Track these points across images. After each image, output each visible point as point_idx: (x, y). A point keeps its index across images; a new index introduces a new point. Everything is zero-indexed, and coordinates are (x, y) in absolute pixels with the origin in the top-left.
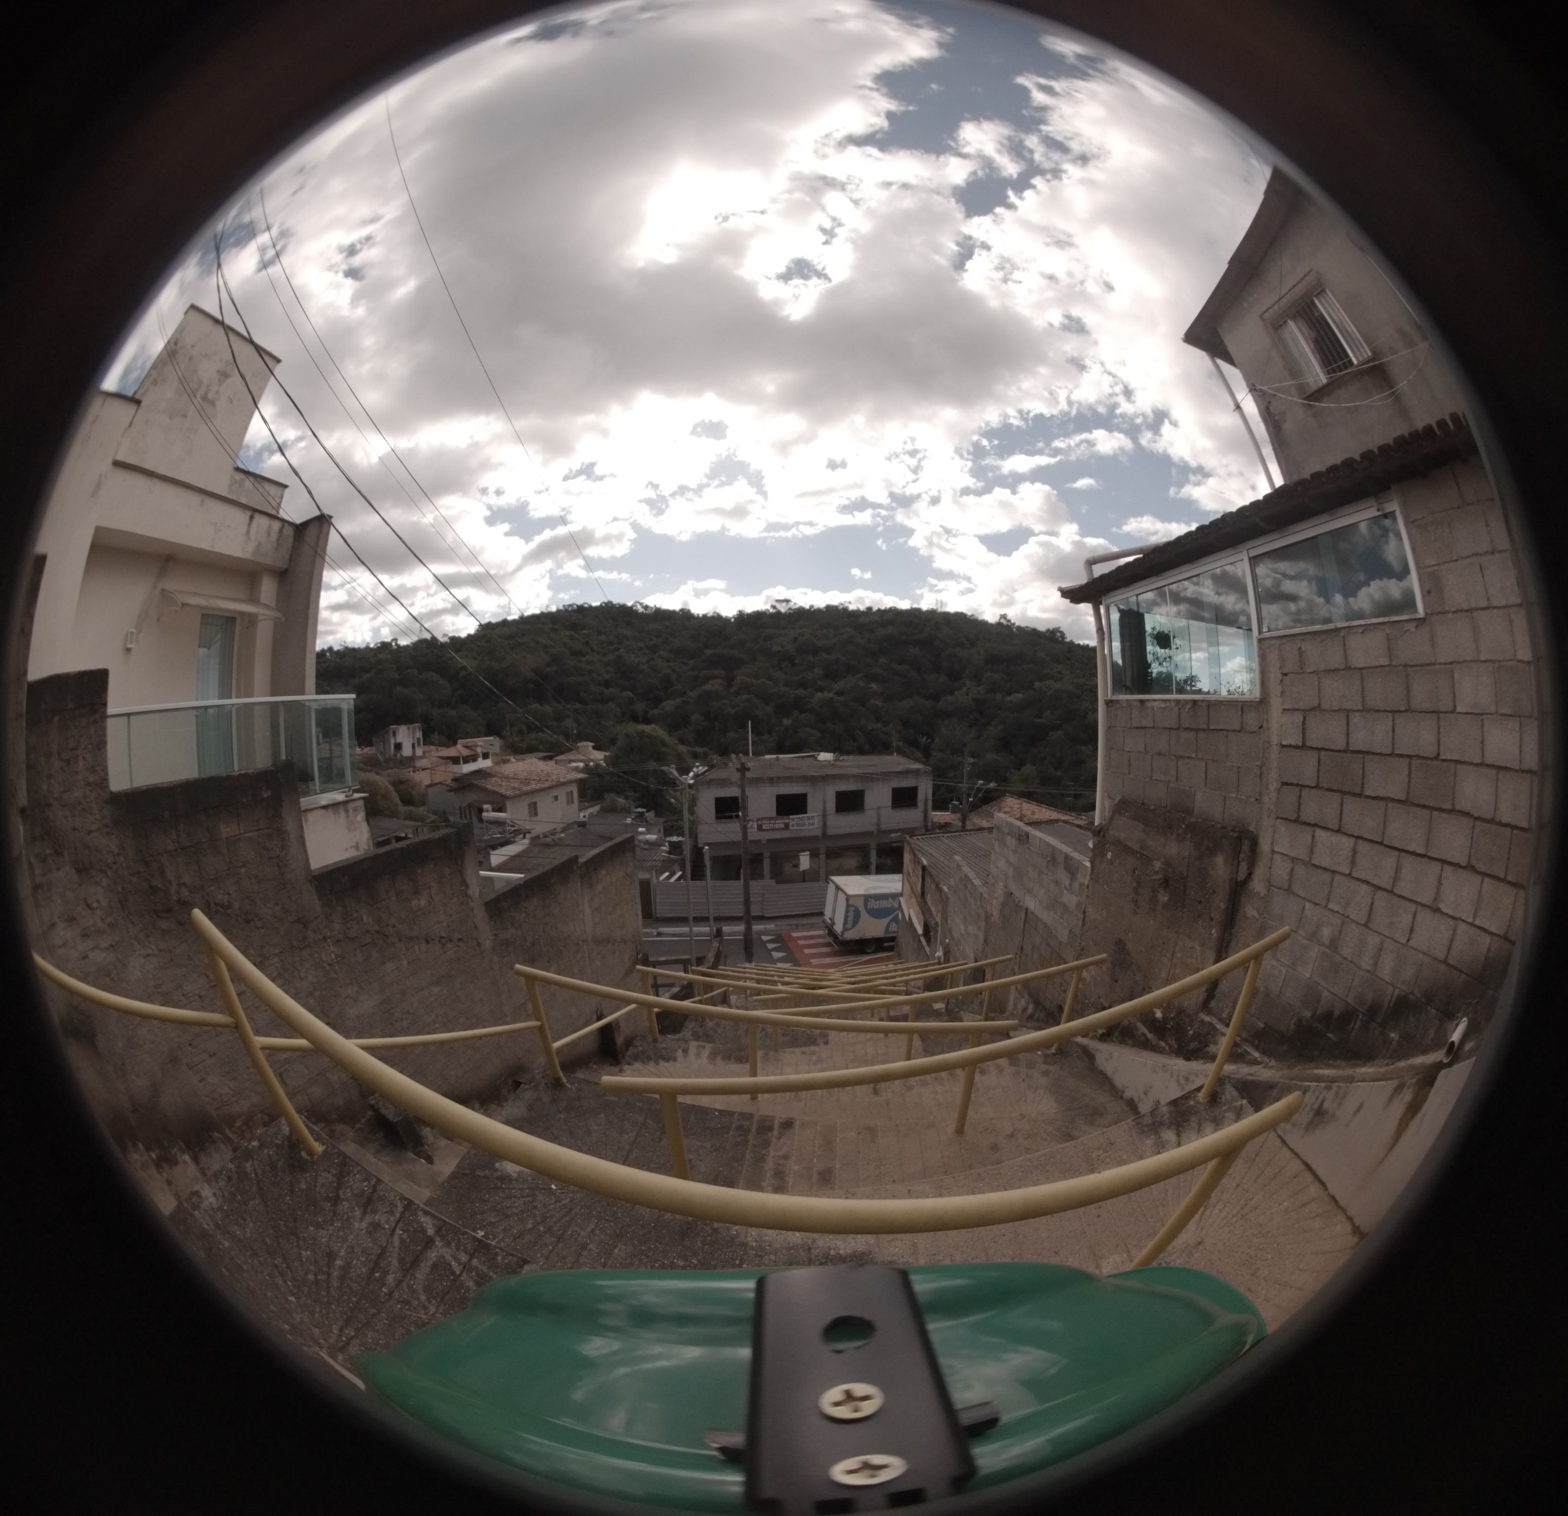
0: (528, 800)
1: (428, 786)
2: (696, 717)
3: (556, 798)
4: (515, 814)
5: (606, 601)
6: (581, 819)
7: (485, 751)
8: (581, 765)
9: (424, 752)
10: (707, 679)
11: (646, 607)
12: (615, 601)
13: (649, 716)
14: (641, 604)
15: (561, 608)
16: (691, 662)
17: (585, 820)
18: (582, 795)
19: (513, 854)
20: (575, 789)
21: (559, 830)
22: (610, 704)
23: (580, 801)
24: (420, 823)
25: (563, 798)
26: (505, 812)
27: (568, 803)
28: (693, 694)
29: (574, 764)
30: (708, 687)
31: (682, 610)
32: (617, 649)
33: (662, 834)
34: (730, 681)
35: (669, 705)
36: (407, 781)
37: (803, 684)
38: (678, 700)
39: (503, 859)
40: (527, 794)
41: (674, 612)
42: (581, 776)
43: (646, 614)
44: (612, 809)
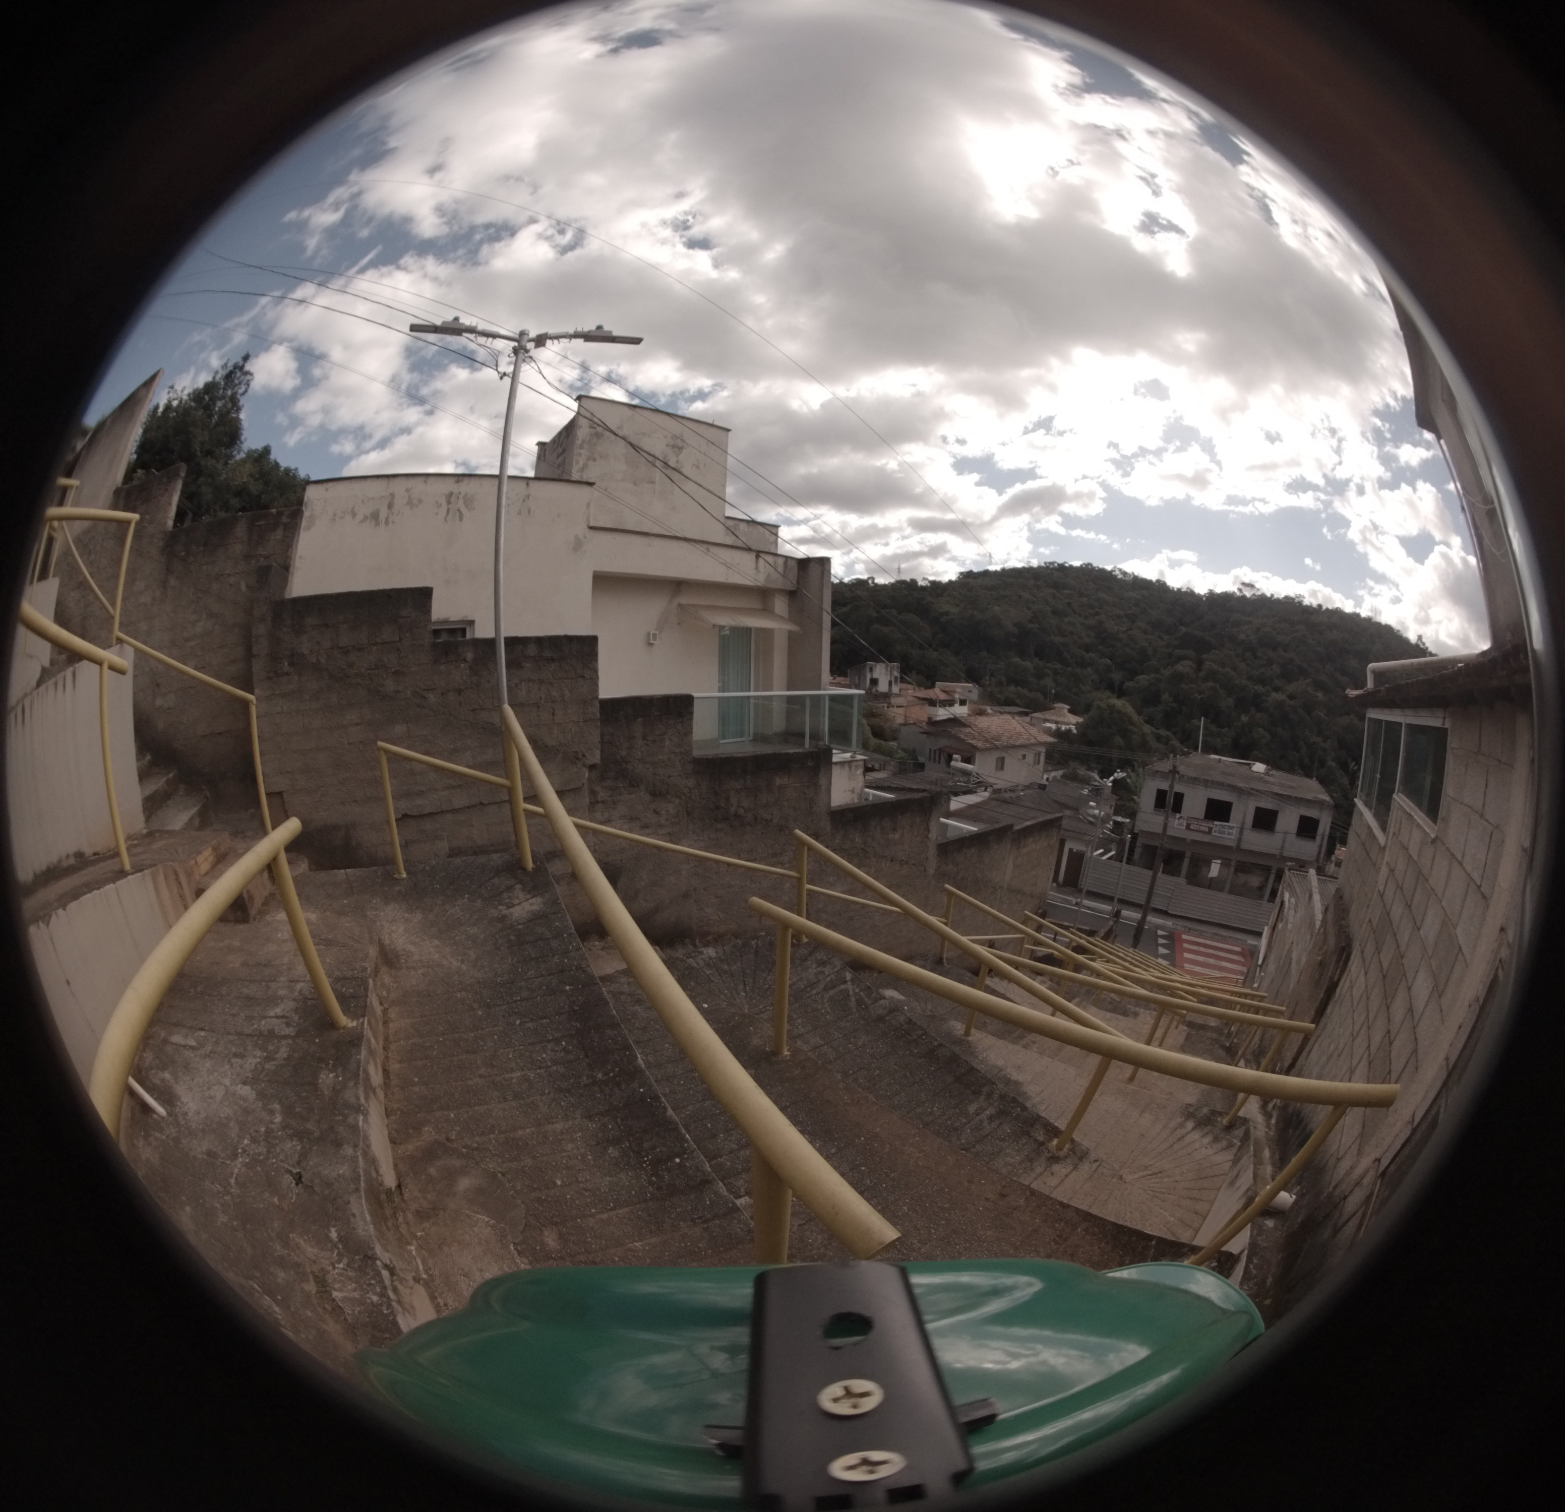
0: (997, 755)
1: (901, 725)
2: (1165, 697)
3: (1024, 757)
4: (983, 767)
5: (1086, 562)
6: (1044, 782)
7: (963, 698)
8: (1053, 726)
9: (900, 690)
10: (1180, 658)
11: (1125, 573)
12: (1095, 565)
13: (1124, 687)
14: (1120, 570)
15: (1043, 564)
16: (1166, 637)
17: (1046, 783)
18: (1049, 757)
19: (970, 803)
20: (1043, 750)
21: (1020, 788)
22: (1089, 670)
23: (1046, 763)
24: (889, 758)
25: (1030, 758)
26: (973, 764)
27: (1035, 764)
28: (1166, 673)
29: (1048, 725)
30: (1179, 667)
31: (1158, 581)
32: (1097, 614)
33: (1112, 811)
34: (1200, 664)
35: (1143, 679)
36: (881, 715)
37: (1262, 681)
38: (1152, 676)
39: (960, 806)
40: (997, 748)
41: (1150, 582)
42: (1051, 739)
43: (1125, 581)
44: (1072, 777)
